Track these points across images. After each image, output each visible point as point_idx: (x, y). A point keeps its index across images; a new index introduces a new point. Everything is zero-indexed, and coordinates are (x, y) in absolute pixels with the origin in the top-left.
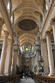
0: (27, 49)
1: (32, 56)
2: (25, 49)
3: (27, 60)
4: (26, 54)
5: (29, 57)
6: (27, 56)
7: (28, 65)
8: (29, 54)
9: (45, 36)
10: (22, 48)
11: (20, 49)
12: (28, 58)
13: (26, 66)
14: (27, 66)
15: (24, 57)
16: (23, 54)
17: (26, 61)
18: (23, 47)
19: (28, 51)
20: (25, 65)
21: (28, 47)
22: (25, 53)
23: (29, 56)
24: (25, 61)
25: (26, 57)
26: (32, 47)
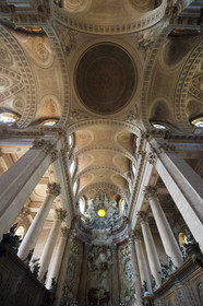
3: (102, 257)
4: (97, 227)
5: (109, 241)
6: (103, 237)
7: (104, 283)
8: (108, 230)
10: (86, 207)
12: (104, 249)
13: (94, 291)
14: (99, 295)
15: (90, 241)
16: (86, 226)
17: (97, 263)
18: (90, 202)
19: (105, 217)
20: (92, 285)
22: (96, 223)
23: (109, 235)
25: (96, 242)
26: (118, 205)
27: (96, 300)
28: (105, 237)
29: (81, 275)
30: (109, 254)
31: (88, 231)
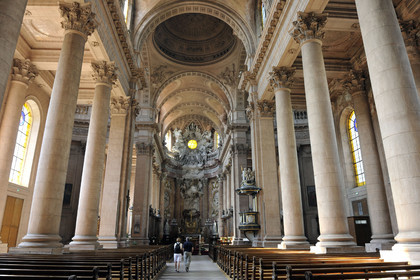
0: (192, 144)
1: (213, 172)
2: (186, 142)
3: (194, 189)
4: (187, 162)
5: (200, 175)
6: (194, 171)
7: (196, 206)
8: (200, 165)
9: (270, 90)
10: (174, 139)
11: (164, 144)
12: (196, 182)
13: (188, 211)
14: (191, 214)
15: (181, 176)
16: (175, 163)
17: (189, 193)
18: (177, 134)
19: (197, 150)
20: (186, 208)
21: (198, 134)
22: (186, 158)
23: (200, 170)
24: (184, 191)
25: (187, 176)
26: (212, 137)
27: (189, 217)
28: (197, 171)
29: (175, 202)
30: (201, 186)
31: (178, 168)
